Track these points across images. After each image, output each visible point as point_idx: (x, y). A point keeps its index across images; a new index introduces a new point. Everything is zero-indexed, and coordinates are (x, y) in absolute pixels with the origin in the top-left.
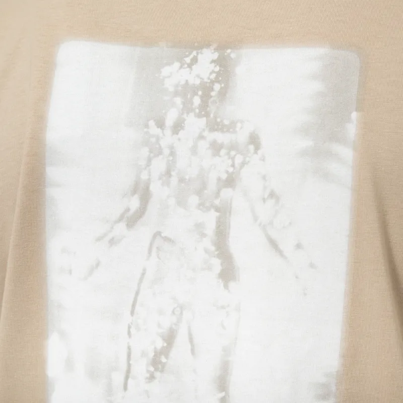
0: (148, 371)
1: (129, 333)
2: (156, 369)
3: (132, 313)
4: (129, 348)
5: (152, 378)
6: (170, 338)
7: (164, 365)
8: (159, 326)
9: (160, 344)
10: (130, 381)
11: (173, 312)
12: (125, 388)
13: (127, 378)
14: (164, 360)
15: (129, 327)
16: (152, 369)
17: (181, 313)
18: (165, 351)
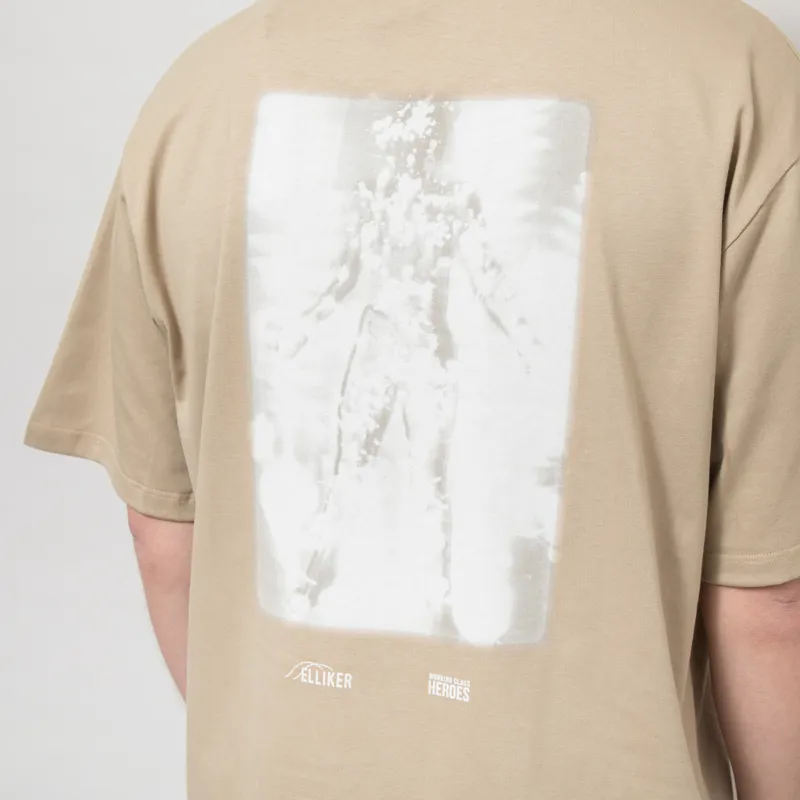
0: (360, 455)
1: (340, 415)
2: (369, 453)
3: (343, 392)
4: (340, 431)
5: (364, 461)
6: (383, 420)
7: (377, 448)
8: (372, 407)
9: (373, 426)
10: (341, 465)
11: (386, 392)
12: (336, 472)
13: (338, 461)
14: (377, 443)
15: (340, 408)
16: (364, 452)
17: (395, 393)
18: (378, 433)
